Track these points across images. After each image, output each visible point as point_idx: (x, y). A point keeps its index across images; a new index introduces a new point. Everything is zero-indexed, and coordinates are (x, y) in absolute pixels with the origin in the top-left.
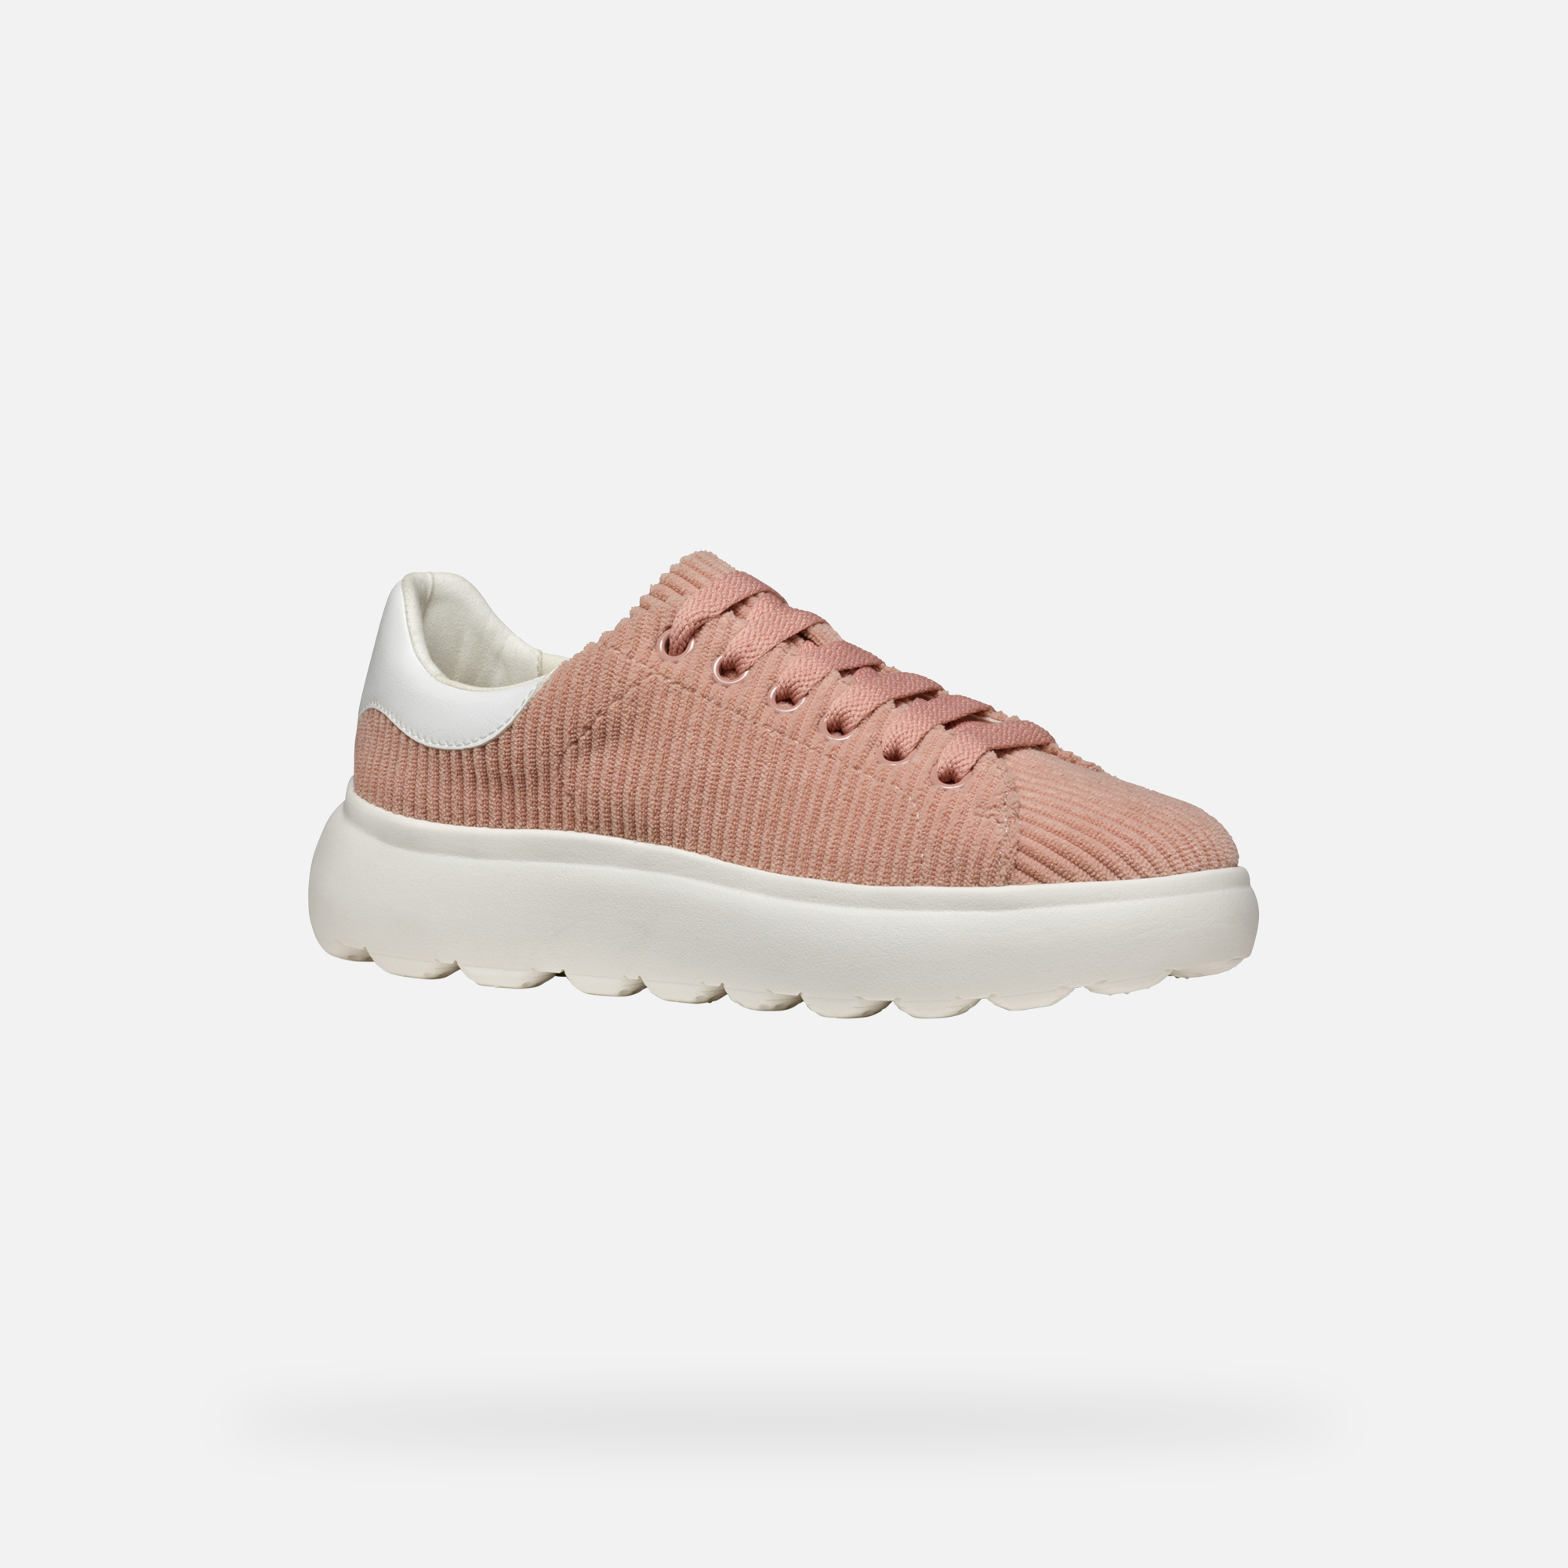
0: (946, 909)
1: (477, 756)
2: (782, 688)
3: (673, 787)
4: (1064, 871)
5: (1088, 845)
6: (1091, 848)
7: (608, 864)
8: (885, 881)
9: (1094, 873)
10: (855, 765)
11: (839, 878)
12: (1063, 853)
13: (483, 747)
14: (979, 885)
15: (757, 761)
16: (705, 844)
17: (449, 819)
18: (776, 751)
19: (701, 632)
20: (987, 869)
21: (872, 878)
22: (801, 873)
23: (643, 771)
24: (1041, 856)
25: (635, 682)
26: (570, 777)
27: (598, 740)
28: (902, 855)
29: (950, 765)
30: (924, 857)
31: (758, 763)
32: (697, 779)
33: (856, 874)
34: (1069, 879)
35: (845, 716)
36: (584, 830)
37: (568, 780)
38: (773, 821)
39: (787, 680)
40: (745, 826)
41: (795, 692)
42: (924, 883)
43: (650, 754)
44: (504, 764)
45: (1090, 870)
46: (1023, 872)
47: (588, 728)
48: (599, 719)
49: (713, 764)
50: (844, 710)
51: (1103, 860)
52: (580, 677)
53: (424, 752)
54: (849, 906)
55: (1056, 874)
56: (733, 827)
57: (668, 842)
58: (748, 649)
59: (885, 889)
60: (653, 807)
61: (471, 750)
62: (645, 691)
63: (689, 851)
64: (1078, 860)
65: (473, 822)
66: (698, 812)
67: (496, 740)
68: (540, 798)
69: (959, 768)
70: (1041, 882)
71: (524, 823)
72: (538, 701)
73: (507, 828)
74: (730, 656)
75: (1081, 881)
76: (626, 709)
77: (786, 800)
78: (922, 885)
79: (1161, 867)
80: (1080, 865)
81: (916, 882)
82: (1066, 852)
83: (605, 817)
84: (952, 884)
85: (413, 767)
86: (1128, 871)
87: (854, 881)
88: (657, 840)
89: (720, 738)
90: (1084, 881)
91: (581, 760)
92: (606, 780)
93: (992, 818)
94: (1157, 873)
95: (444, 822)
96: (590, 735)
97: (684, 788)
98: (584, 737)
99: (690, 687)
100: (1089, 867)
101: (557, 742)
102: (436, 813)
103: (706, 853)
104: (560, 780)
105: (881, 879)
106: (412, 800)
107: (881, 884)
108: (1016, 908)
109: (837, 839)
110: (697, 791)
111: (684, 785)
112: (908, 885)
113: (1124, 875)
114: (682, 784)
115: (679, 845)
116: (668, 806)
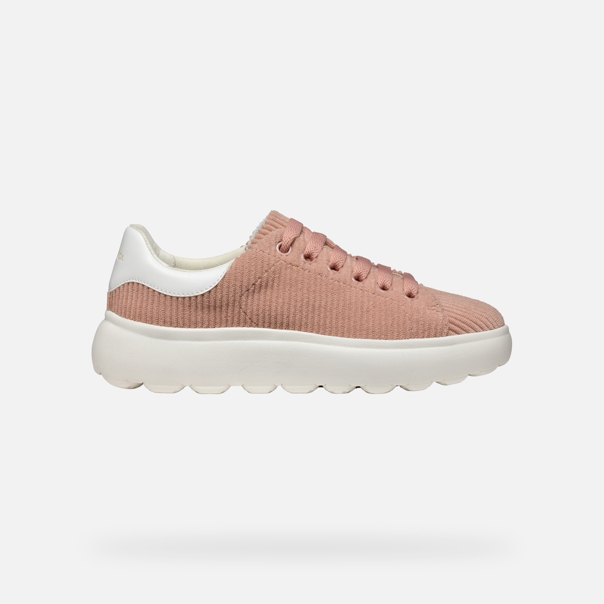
0: (426, 347)
1: (199, 299)
2: (332, 264)
3: (295, 306)
4: (466, 329)
5: (471, 319)
6: (473, 319)
7: (265, 339)
8: (398, 338)
9: (475, 329)
10: (373, 293)
11: (378, 338)
12: (464, 322)
13: (203, 295)
14: (436, 337)
15: (331, 294)
16: (311, 329)
17: (183, 326)
18: (339, 289)
19: (294, 243)
20: (439, 330)
21: (392, 337)
22: (359, 337)
23: (280, 300)
24: (457, 324)
25: (273, 264)
26: (245, 305)
27: (258, 289)
28: (403, 327)
29: (410, 291)
30: (412, 327)
31: (332, 294)
32: (306, 302)
33: (385, 336)
34: (467, 332)
35: (361, 274)
36: (251, 326)
37: (244, 306)
38: (343, 317)
39: (334, 261)
40: (330, 320)
41: (338, 265)
42: (414, 338)
43: (282, 293)
44: (213, 301)
45: (474, 328)
46: (451, 330)
47: (254, 284)
48: (259, 280)
49: (313, 296)
50: (361, 271)
51: (478, 324)
52: (249, 263)
53: (170, 299)
54: (386, 348)
55: (463, 331)
56: (324, 321)
57: (293, 329)
58: (315, 249)
59: (398, 341)
60: (286, 315)
61: (196, 297)
62: (278, 267)
63: (304, 331)
64: (470, 324)
65: (195, 326)
66: (307, 315)
67: (210, 292)
68: (229, 314)
69: (413, 292)
70: (458, 334)
71: (220, 325)
72: (229, 275)
73: (212, 328)
74: (309, 252)
75: (471, 332)
76: (271, 276)
77: (348, 309)
78: (413, 338)
79: (495, 325)
80: (470, 327)
81: (411, 337)
82: (465, 322)
83: (262, 320)
84: (425, 337)
85: (164, 305)
86: (486, 328)
87: (384, 339)
88: (288, 328)
89: (313, 285)
90: (473, 333)
91: (250, 297)
92: (263, 305)
93: (435, 310)
94: (494, 328)
95: (181, 327)
96: (254, 287)
97: (300, 306)
98: (252, 288)
99: (296, 265)
100: (474, 327)
101: (239, 291)
102: (176, 324)
103: (311, 332)
104: (239, 306)
105: (396, 337)
106: (164, 319)
107: (396, 339)
108: (452, 345)
109: (373, 322)
110: (306, 307)
111: (300, 305)
112: (408, 339)
113: (485, 329)
114: (299, 304)
115: (298, 330)
116: (293, 314)
